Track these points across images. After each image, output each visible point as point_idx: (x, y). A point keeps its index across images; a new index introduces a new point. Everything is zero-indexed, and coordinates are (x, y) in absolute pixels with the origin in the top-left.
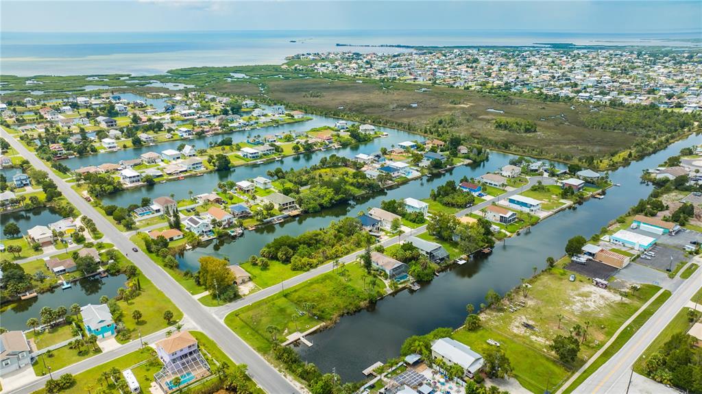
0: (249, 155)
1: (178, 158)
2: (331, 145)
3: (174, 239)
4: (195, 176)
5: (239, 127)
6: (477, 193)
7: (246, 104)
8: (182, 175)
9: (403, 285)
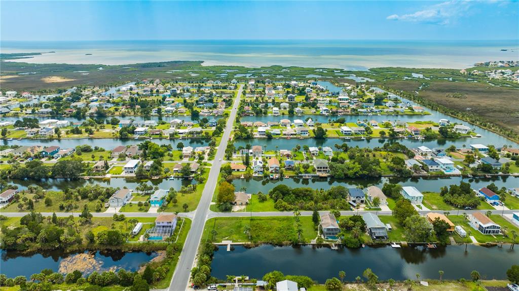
0: (344, 132)
1: (302, 126)
2: (416, 136)
3: (240, 170)
4: (299, 138)
5: (365, 113)
6: (492, 201)
7: (390, 97)
8: (291, 136)
9: (327, 243)
